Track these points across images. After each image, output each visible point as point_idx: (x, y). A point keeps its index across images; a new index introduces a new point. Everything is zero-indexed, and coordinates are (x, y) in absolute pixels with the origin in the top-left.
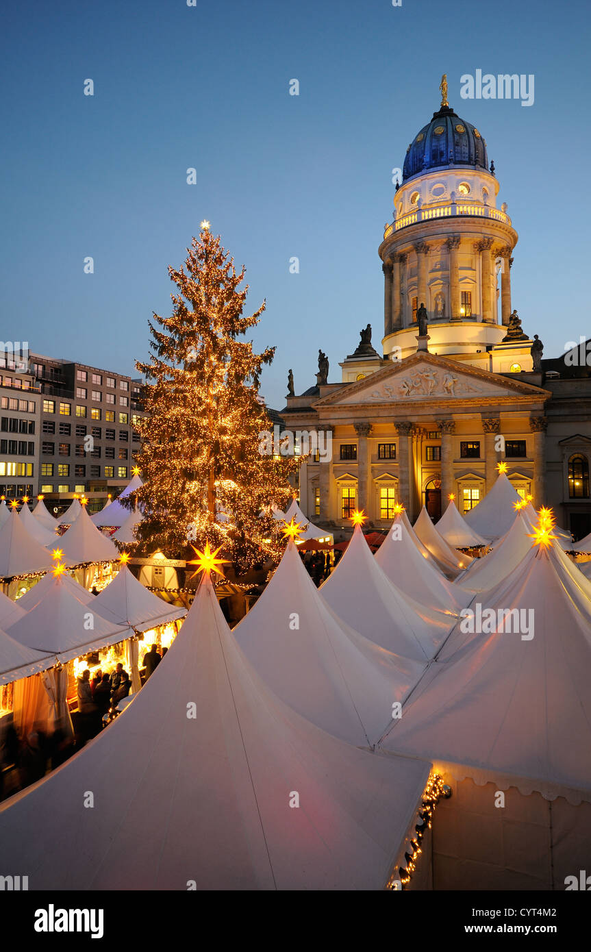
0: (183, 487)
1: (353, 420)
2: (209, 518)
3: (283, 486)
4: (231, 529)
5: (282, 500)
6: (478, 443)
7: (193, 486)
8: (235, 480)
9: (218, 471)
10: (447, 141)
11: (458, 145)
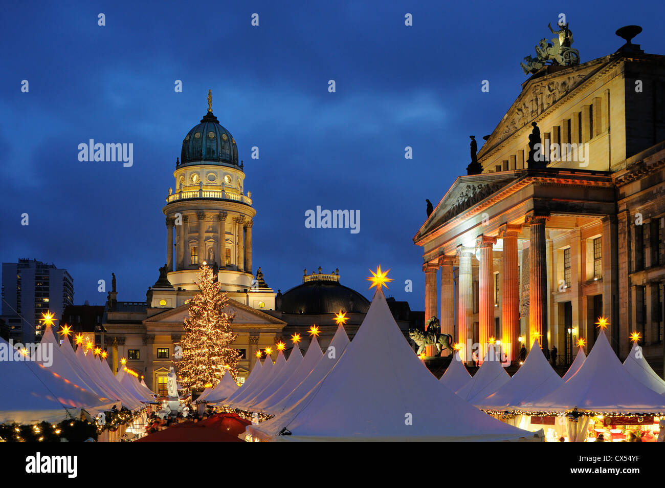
1: (170, 332)
6: (244, 350)
10: (217, 145)
11: (223, 149)
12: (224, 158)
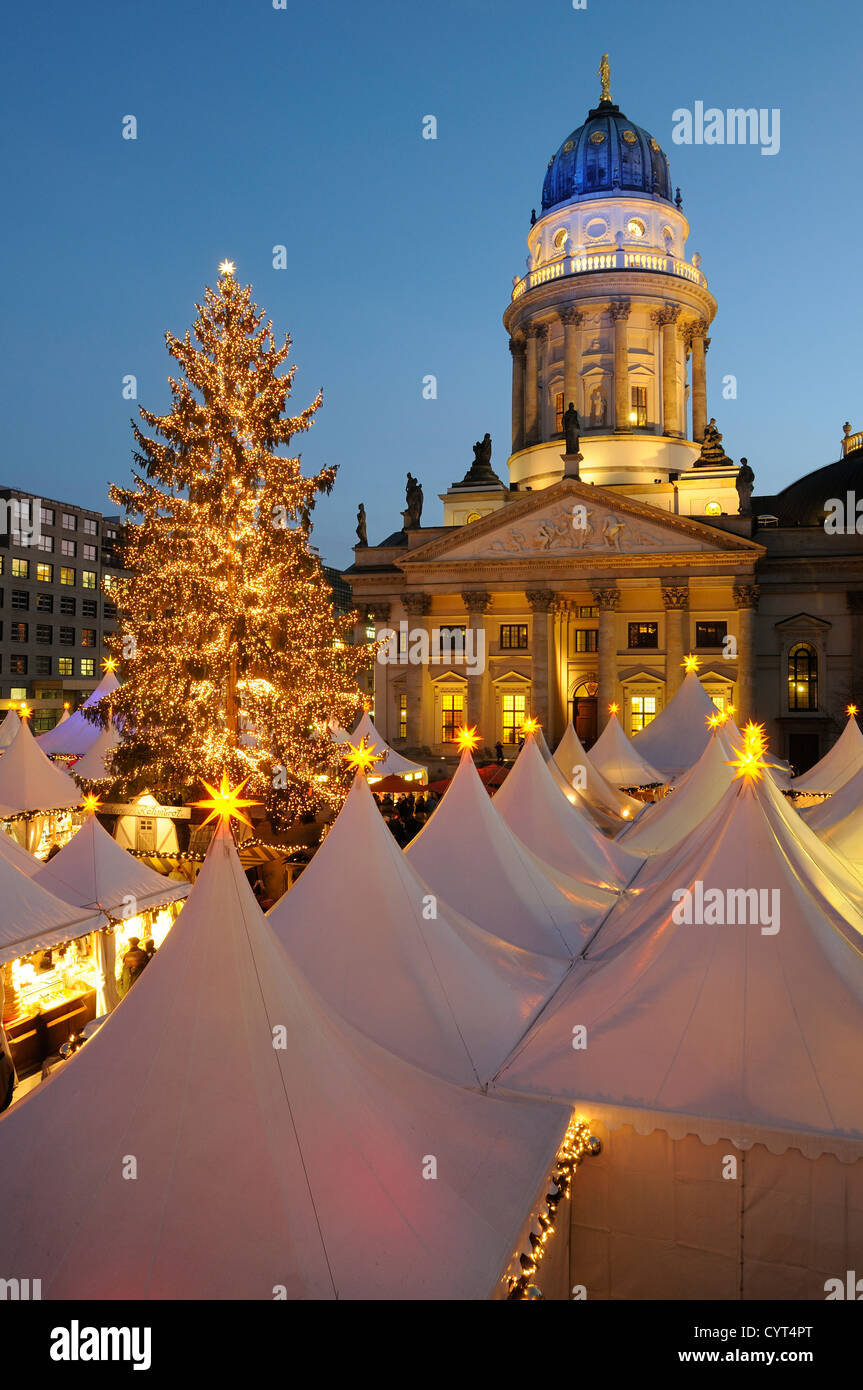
0: (187, 691)
1: (460, 586)
2: (228, 740)
3: (348, 691)
4: (264, 758)
5: (346, 712)
6: (655, 625)
7: (203, 689)
8: (270, 679)
9: (244, 664)
10: (610, 155)
11: (626, 162)
12: (626, 182)
